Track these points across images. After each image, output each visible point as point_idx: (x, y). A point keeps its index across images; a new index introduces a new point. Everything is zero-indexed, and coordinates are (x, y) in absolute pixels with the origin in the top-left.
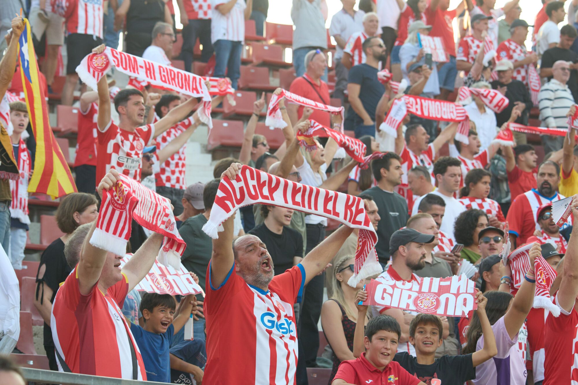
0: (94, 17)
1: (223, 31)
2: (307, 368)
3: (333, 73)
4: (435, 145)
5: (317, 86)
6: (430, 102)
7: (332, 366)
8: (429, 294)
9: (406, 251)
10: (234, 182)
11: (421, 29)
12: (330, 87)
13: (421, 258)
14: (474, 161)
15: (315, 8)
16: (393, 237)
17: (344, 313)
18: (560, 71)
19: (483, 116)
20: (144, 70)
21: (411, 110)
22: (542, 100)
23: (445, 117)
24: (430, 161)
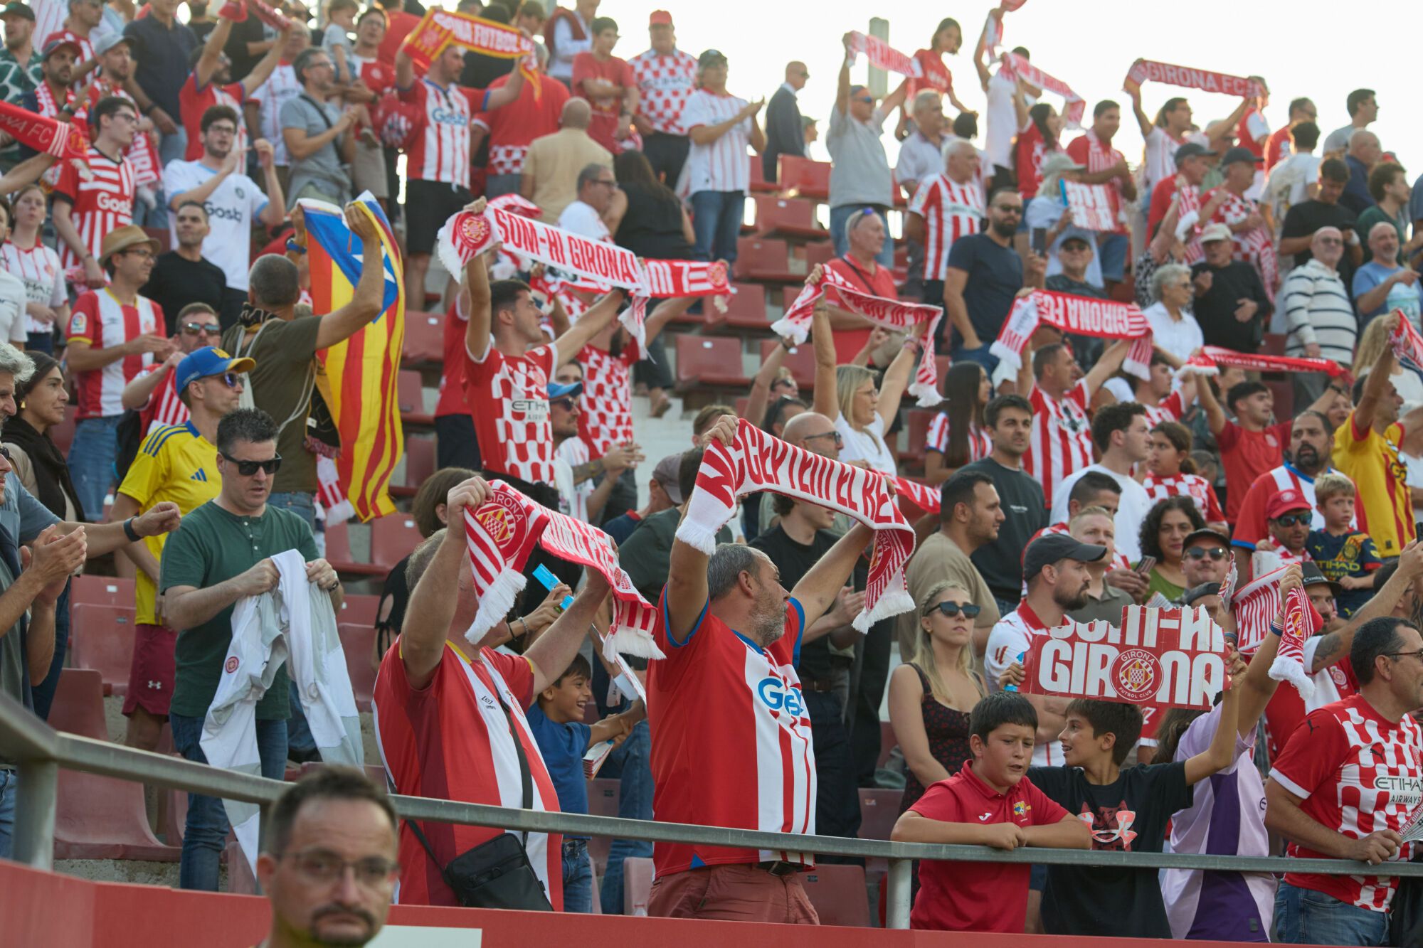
0: (454, 150)
1: (705, 176)
2: (860, 790)
3: (904, 249)
4: (1089, 382)
5: (868, 274)
6: (1081, 303)
7: (904, 785)
8: (1140, 651)
9: (1055, 574)
10: (730, 450)
11: (1066, 170)
12: (898, 276)
13: (1082, 589)
14: (1160, 410)
15: (871, 132)
16: (1032, 549)
17: (927, 688)
18: (1322, 245)
19: (1178, 325)
20: (547, 245)
21: (1046, 317)
22: (1291, 294)
23: (1108, 330)
24: (1080, 410)
